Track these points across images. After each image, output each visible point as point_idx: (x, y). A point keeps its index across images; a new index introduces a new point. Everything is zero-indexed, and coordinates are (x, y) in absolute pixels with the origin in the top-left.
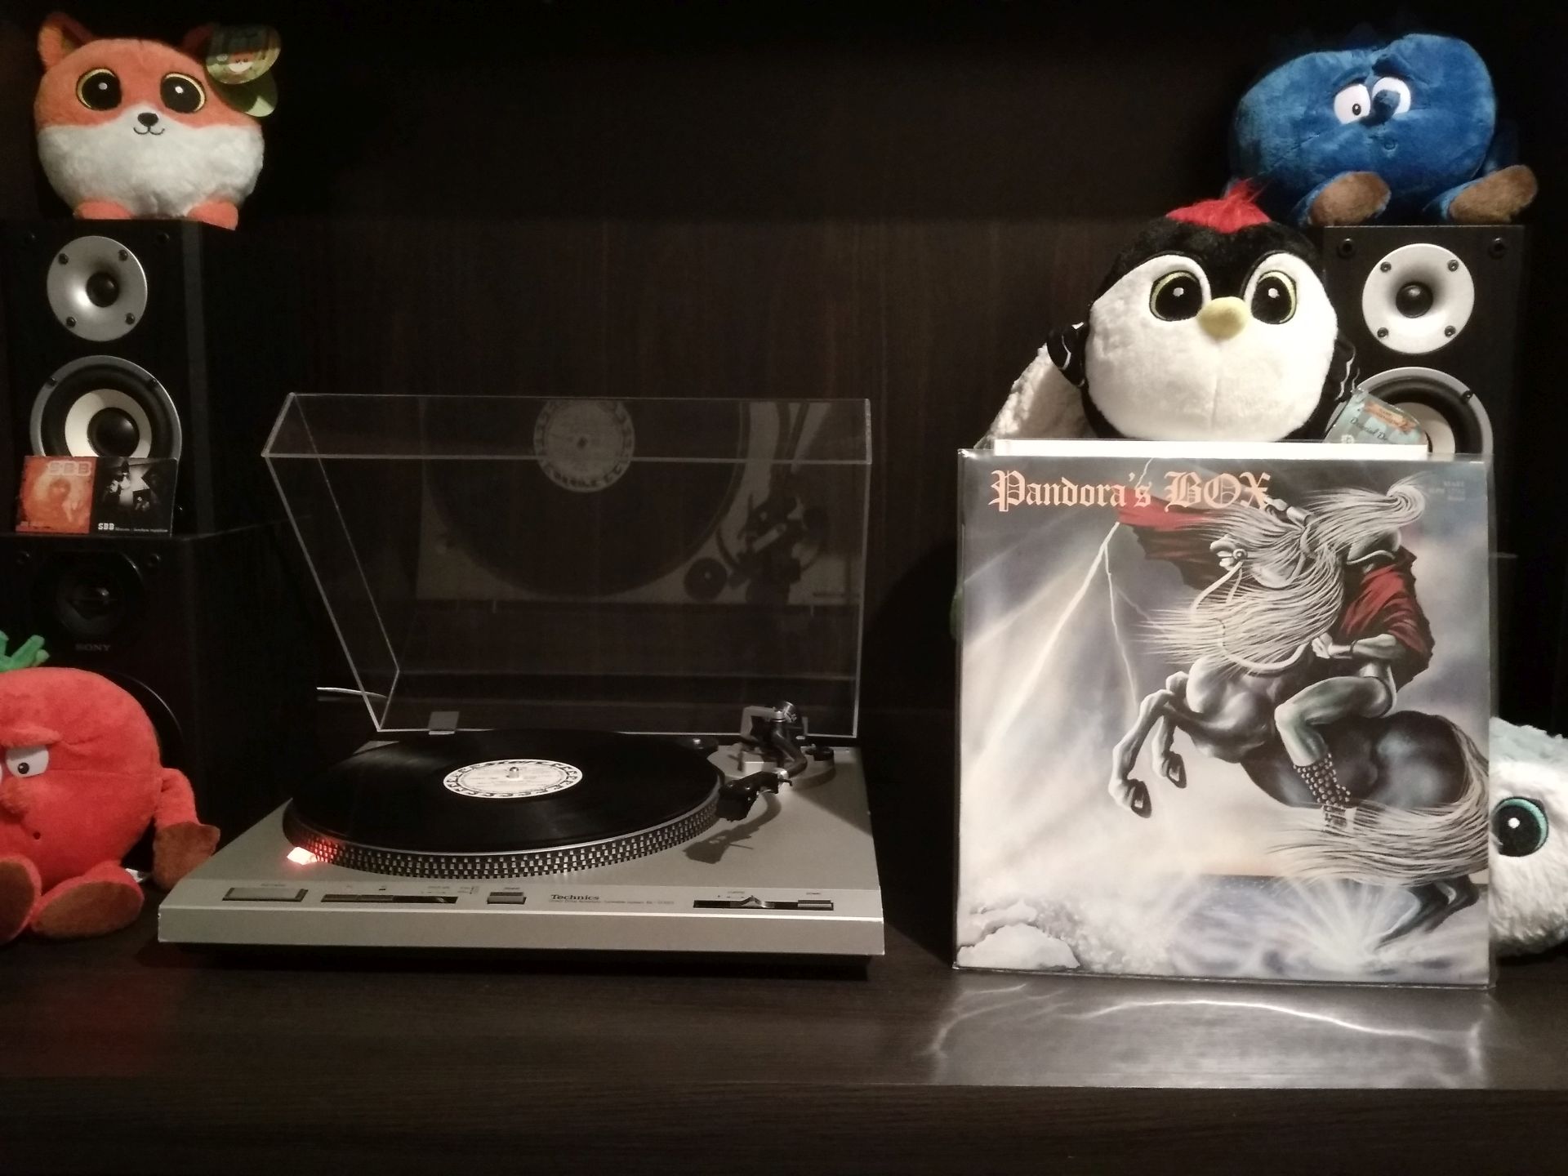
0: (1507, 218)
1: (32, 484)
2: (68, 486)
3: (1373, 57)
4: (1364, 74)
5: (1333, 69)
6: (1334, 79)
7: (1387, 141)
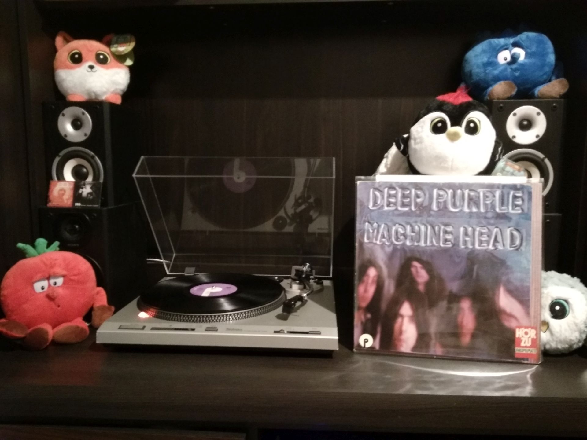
0: (558, 97)
1: (52, 190)
2: (65, 191)
3: (511, 40)
4: (508, 47)
5: (497, 45)
6: (498, 48)
7: (516, 70)
